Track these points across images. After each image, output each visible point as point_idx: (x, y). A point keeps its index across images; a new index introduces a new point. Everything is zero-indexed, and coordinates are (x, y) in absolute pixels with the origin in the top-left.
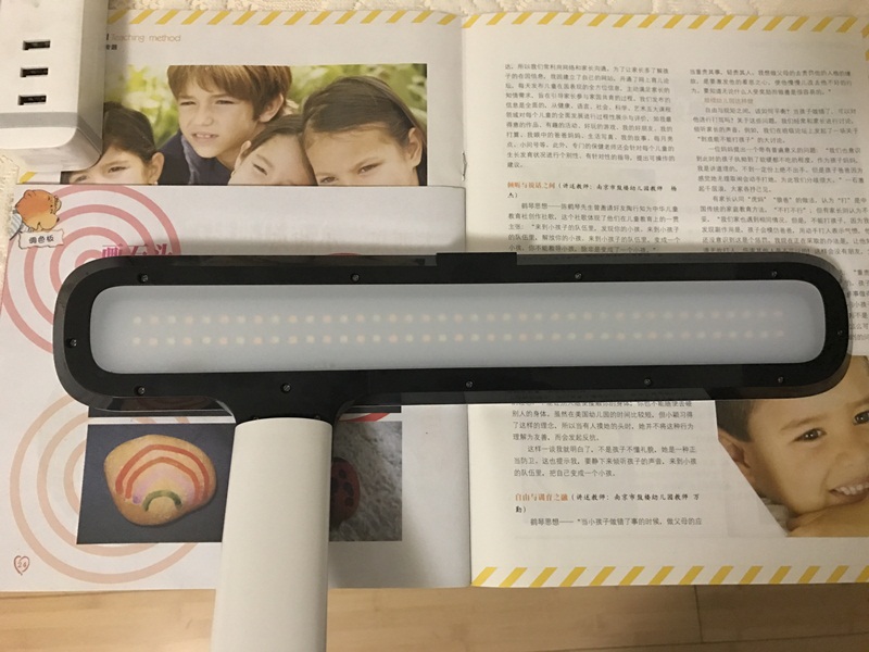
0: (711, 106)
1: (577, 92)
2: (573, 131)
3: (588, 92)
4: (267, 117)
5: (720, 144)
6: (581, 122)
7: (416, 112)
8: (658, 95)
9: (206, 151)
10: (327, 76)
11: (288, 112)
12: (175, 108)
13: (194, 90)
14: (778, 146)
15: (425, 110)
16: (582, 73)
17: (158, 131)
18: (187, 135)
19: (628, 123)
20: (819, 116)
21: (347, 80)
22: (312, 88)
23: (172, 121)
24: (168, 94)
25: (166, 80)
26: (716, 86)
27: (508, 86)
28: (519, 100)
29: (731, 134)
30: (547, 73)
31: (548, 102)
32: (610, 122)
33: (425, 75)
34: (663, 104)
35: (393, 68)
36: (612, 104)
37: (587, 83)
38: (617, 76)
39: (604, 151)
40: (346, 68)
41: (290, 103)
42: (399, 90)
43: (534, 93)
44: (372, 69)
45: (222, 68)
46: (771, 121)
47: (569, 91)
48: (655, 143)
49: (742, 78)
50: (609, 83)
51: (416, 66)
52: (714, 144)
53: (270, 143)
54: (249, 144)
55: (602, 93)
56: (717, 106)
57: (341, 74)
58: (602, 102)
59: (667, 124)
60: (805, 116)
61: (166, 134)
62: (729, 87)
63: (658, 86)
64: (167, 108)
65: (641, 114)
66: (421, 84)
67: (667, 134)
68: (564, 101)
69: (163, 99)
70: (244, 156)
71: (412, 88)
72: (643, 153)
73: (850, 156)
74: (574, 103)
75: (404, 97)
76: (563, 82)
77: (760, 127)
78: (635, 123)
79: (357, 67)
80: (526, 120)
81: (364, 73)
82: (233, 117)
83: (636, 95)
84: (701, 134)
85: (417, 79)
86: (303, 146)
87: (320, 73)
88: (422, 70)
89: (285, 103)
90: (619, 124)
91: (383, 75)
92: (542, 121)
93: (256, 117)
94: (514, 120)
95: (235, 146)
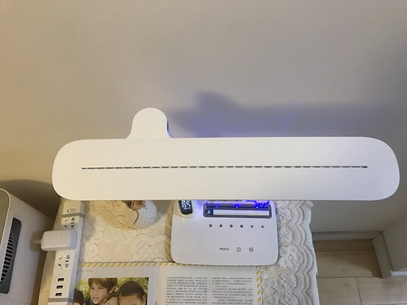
0: (217, 288)
1: (184, 284)
2: (182, 296)
3: (187, 285)
4: (110, 292)
5: (219, 299)
6: (184, 293)
7: (145, 291)
8: (204, 285)
9: (95, 303)
10: (125, 281)
11: (116, 291)
12: (89, 290)
13: (94, 285)
14: (233, 299)
15: (147, 290)
16: (186, 279)
18: (91, 298)
19: (196, 293)
20: (244, 291)
21: (130, 282)
23: (89, 294)
24: (88, 286)
25: (88, 282)
26: (219, 282)
27: (168, 283)
28: (170, 287)
29: (221, 296)
30: (177, 279)
31: (177, 288)
32: (191, 293)
33: (148, 280)
34: (205, 287)
35: (141, 278)
36: (192, 288)
37: (187, 282)
38: (194, 280)
39: (189, 301)
40: (130, 278)
41: (117, 288)
42: (142, 284)
43: (174, 285)
44: (136, 279)
45: (101, 279)
46: (232, 292)
47: (182, 285)
48: (202, 299)
49: (225, 280)
50: (192, 282)
51: (146, 278)
52: (217, 299)
53: (111, 300)
54: (106, 300)
55: (190, 285)
56: (218, 288)
57: (128, 280)
58: (190, 287)
59: (206, 293)
60: (240, 291)
61: (87, 297)
62: (222, 282)
63: (204, 282)
64: (87, 290)
65: (200, 290)
66: (147, 283)
67: (206, 296)
68: (180, 287)
70: (104, 303)
71: (145, 284)
72: (199, 301)
73: (251, 302)
74: (183, 287)
75: (143, 287)
76: (181, 282)
77: (229, 294)
78: (198, 293)
79: (133, 278)
80: (171, 292)
81: (134, 280)
82: (103, 292)
83: (199, 285)
84: (214, 296)
85: (146, 281)
86: (118, 300)
87: (124, 280)
89: (115, 288)
90: (194, 293)
91: (138, 280)
92: (175, 293)
93: (108, 292)
94: (168, 293)
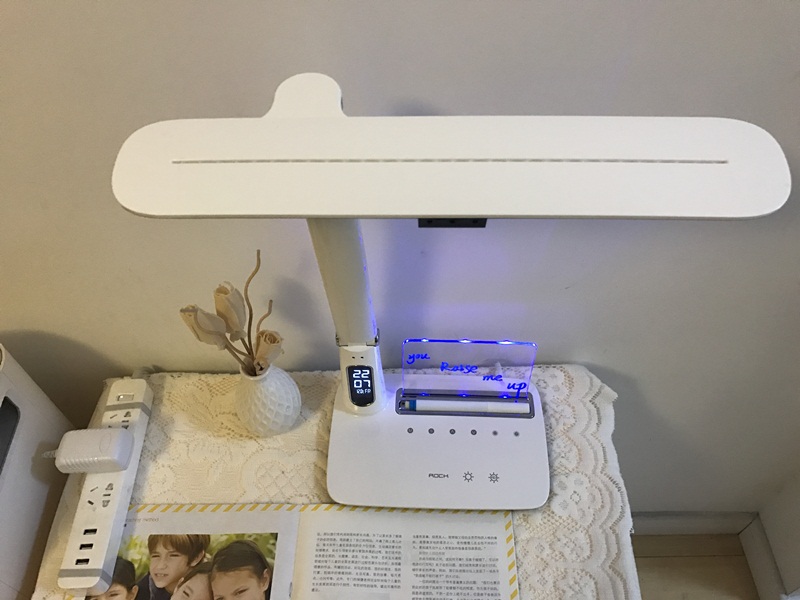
0: (422, 556)
1: (352, 548)
2: (348, 570)
3: (357, 548)
4: (194, 564)
5: (427, 579)
6: (353, 565)
8: (395, 550)
9: (160, 584)
10: (227, 540)
11: (205, 560)
12: (149, 559)
13: (160, 549)
14: (456, 580)
15: (274, 558)
16: (356, 537)
17: (138, 573)
18: (152, 575)
19: (378, 566)
20: (478, 563)
21: (237, 542)
22: (219, 547)
24: (147, 551)
25: (147, 542)
26: (426, 545)
27: (318, 545)
28: (322, 553)
29: (431, 573)
30: (338, 538)
31: (336, 554)
32: (367, 566)
33: (276, 539)
34: (397, 555)
35: (261, 535)
36: (370, 555)
37: (358, 543)
38: (374, 539)
39: (363, 583)
40: (237, 536)
43: (330, 549)
44: (250, 536)
45: (176, 536)
46: (454, 565)
47: (348, 548)
48: (391, 578)
49: (440, 540)
50: (369, 543)
51: (272, 534)
52: (422, 579)
53: (194, 579)
54: (183, 579)
55: (365, 549)
56: (425, 556)
57: (235, 539)
58: (365, 554)
59: (398, 567)
60: (471, 563)
61: (142, 574)
62: (433, 545)
63: (395, 545)
64: (144, 559)
65: (385, 561)
66: (274, 544)
67: (398, 573)
68: (345, 554)
69: (144, 554)
70: (180, 586)
71: (269, 546)
72: (384, 584)
73: (494, 586)
74: (350, 554)
76: (346, 543)
77: (447, 569)
78: (381, 566)
79: (243, 535)
80: (324, 564)
81: (246, 538)
83: (383, 550)
84: (415, 573)
85: (272, 541)
86: (210, 580)
87: (224, 538)
88: (275, 536)
89: (205, 556)
90: (373, 566)
91: (255, 539)
92: (332, 565)
93: (189, 563)
94: (318, 564)
95: (175, 582)
